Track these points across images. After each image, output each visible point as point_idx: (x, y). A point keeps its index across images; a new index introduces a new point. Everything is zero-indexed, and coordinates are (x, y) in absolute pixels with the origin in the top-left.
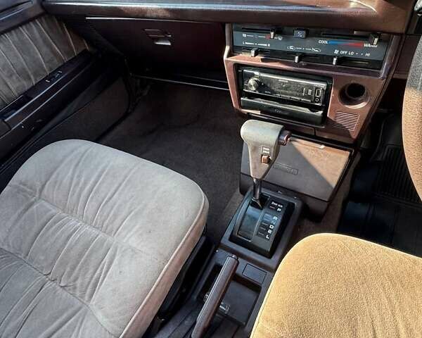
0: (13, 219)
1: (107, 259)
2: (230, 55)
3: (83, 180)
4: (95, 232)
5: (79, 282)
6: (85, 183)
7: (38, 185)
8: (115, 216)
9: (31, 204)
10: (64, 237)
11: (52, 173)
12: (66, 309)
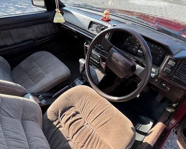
0: (28, 63)
1: (43, 78)
2: (85, 44)
3: (46, 61)
4: (43, 72)
5: (35, 80)
6: (46, 62)
7: (36, 58)
8: (49, 70)
9: (33, 62)
10: (36, 71)
11: (39, 57)
12: (30, 84)
